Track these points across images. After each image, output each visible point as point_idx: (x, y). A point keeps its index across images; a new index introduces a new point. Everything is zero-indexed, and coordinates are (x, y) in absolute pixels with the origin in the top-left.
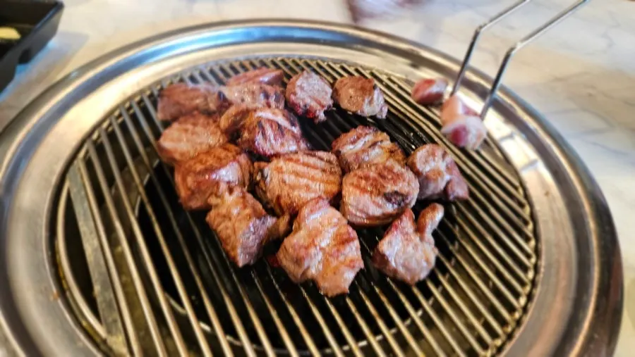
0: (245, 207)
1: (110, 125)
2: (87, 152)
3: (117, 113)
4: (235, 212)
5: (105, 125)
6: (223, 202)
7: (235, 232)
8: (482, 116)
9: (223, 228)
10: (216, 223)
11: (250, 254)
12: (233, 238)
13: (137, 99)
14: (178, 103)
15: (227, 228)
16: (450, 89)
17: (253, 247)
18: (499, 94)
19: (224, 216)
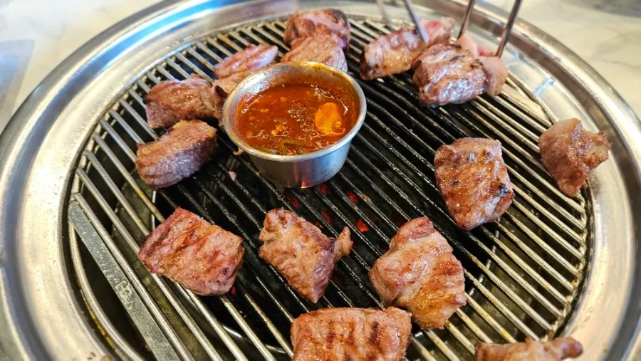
0: (307, 238)
1: (96, 144)
2: (81, 182)
3: (98, 129)
4: (297, 246)
5: (90, 147)
6: (279, 236)
7: (304, 269)
8: (498, 54)
9: (288, 266)
10: (276, 260)
11: (323, 287)
12: (303, 277)
13: (116, 107)
14: (168, 107)
15: (293, 266)
16: (458, 29)
17: (325, 279)
18: (518, 29)
19: (285, 252)
